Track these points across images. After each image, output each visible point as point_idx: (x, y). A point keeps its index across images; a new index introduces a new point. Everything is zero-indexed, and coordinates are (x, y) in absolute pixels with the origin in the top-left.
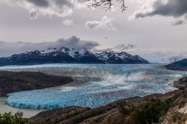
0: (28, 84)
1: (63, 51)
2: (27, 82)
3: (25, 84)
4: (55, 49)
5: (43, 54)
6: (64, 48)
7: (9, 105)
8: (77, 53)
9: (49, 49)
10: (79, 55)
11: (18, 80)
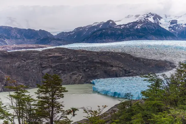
0: (114, 69)
1: (151, 19)
2: (112, 66)
3: (111, 68)
4: (137, 16)
5: (120, 26)
6: (153, 15)
7: (99, 93)
8: (173, 22)
9: (128, 17)
10: (177, 25)
11: (101, 63)
